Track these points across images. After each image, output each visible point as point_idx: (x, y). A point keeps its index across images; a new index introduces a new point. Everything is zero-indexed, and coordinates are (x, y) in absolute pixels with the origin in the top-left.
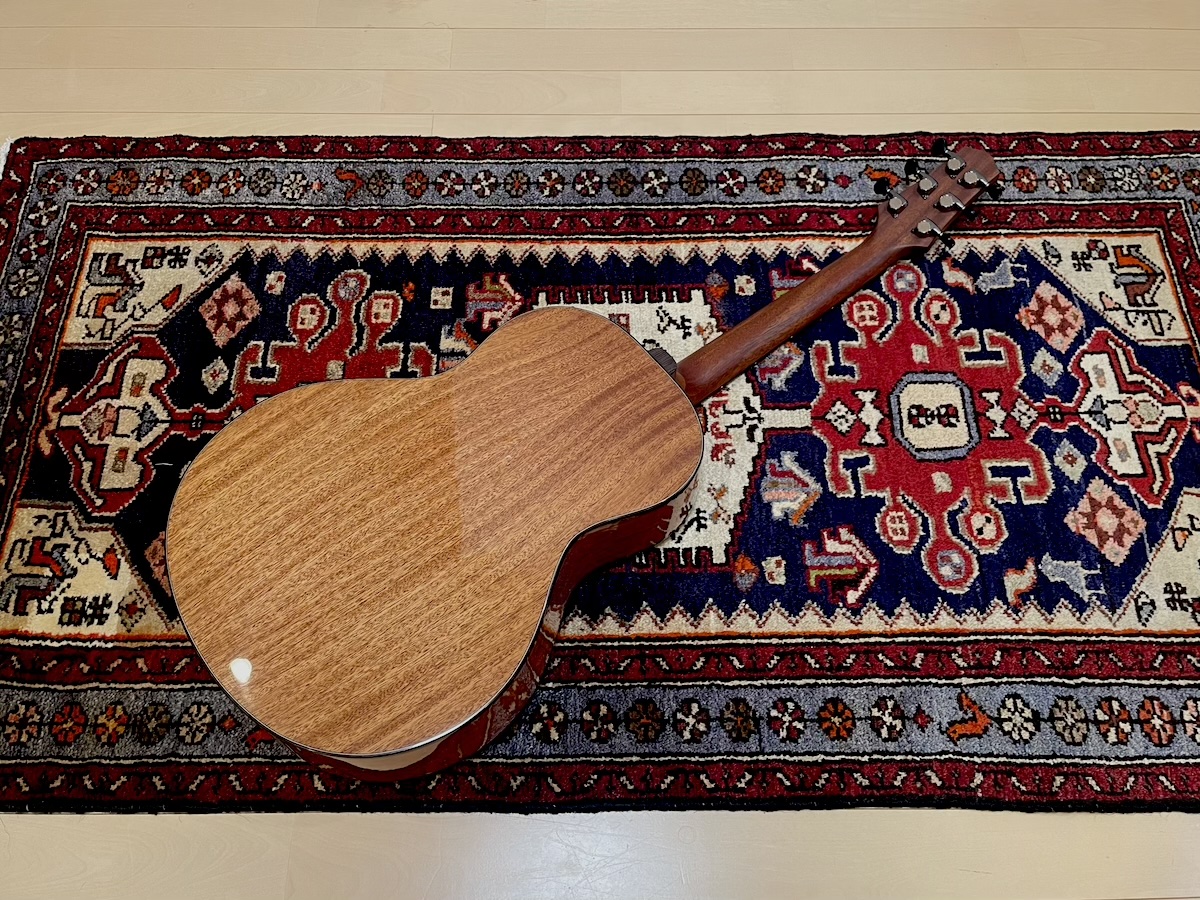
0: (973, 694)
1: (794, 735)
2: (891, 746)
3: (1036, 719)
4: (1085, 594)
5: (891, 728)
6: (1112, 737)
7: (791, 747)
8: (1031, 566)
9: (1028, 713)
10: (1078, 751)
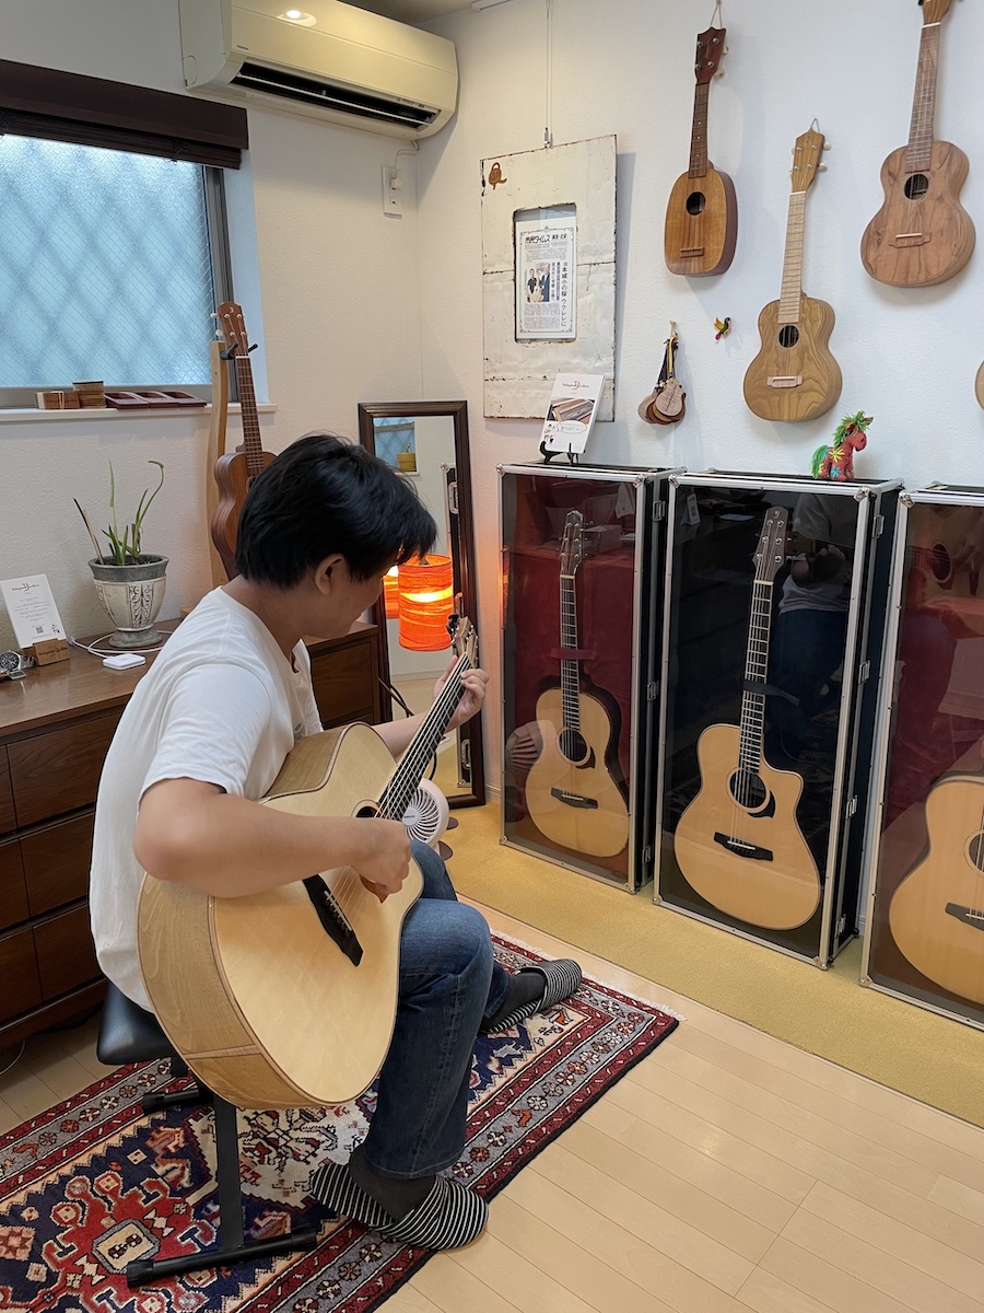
0: (516, 1108)
1: (470, 1173)
2: (507, 1146)
3: (543, 1098)
4: (518, 1052)
5: (501, 1140)
6: (570, 1083)
7: (474, 1176)
8: (492, 1058)
9: (539, 1099)
10: (564, 1096)
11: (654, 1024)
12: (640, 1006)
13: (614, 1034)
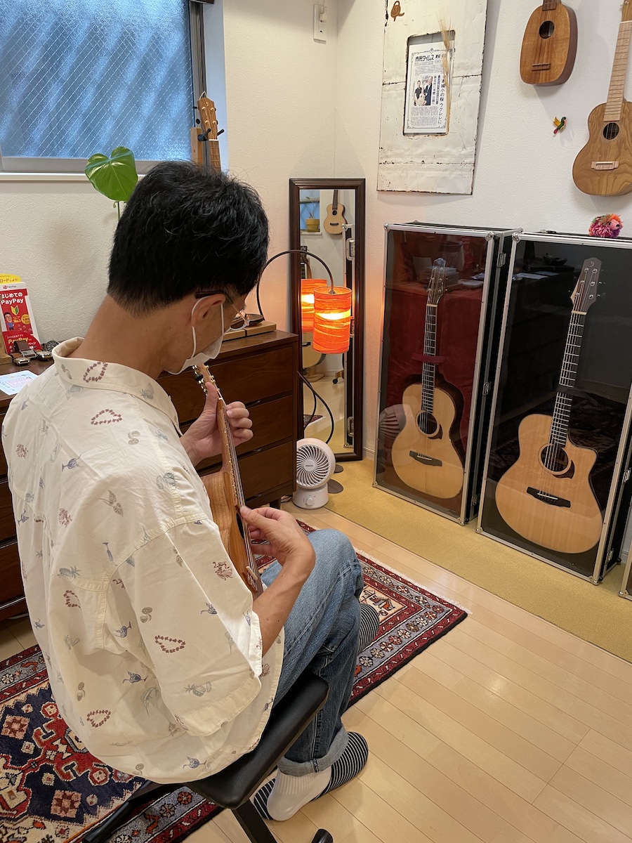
3: (370, 658)
6: (389, 650)
9: (367, 659)
10: (385, 658)
11: (450, 616)
12: (441, 601)
13: (422, 619)
